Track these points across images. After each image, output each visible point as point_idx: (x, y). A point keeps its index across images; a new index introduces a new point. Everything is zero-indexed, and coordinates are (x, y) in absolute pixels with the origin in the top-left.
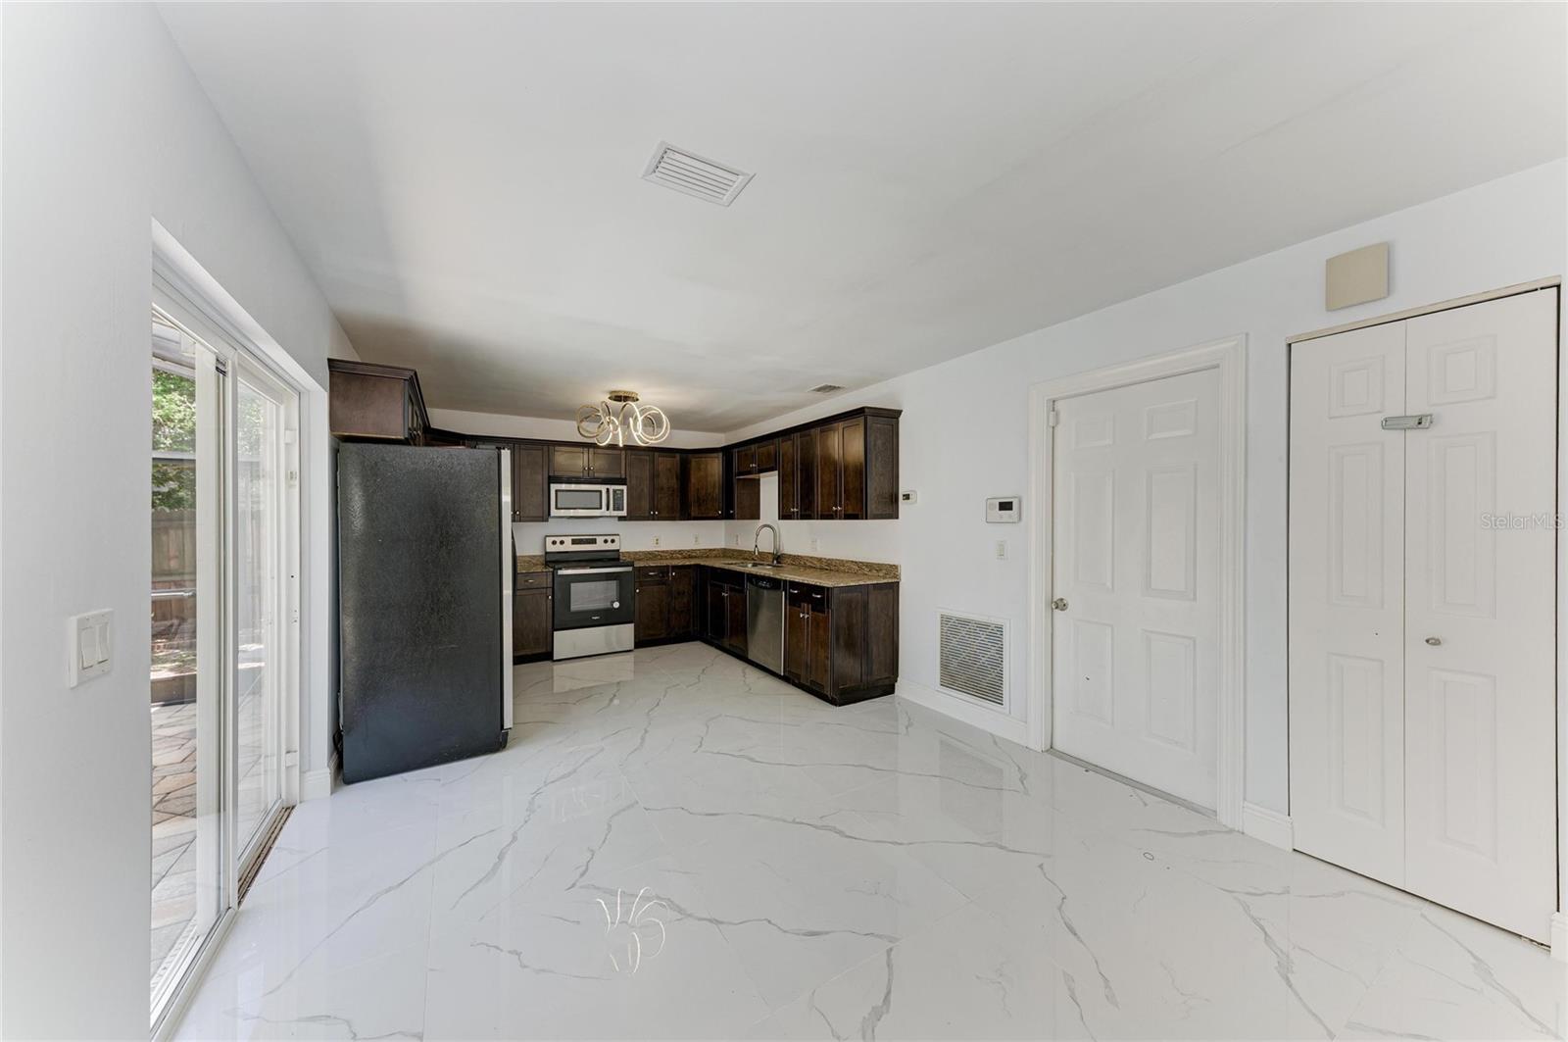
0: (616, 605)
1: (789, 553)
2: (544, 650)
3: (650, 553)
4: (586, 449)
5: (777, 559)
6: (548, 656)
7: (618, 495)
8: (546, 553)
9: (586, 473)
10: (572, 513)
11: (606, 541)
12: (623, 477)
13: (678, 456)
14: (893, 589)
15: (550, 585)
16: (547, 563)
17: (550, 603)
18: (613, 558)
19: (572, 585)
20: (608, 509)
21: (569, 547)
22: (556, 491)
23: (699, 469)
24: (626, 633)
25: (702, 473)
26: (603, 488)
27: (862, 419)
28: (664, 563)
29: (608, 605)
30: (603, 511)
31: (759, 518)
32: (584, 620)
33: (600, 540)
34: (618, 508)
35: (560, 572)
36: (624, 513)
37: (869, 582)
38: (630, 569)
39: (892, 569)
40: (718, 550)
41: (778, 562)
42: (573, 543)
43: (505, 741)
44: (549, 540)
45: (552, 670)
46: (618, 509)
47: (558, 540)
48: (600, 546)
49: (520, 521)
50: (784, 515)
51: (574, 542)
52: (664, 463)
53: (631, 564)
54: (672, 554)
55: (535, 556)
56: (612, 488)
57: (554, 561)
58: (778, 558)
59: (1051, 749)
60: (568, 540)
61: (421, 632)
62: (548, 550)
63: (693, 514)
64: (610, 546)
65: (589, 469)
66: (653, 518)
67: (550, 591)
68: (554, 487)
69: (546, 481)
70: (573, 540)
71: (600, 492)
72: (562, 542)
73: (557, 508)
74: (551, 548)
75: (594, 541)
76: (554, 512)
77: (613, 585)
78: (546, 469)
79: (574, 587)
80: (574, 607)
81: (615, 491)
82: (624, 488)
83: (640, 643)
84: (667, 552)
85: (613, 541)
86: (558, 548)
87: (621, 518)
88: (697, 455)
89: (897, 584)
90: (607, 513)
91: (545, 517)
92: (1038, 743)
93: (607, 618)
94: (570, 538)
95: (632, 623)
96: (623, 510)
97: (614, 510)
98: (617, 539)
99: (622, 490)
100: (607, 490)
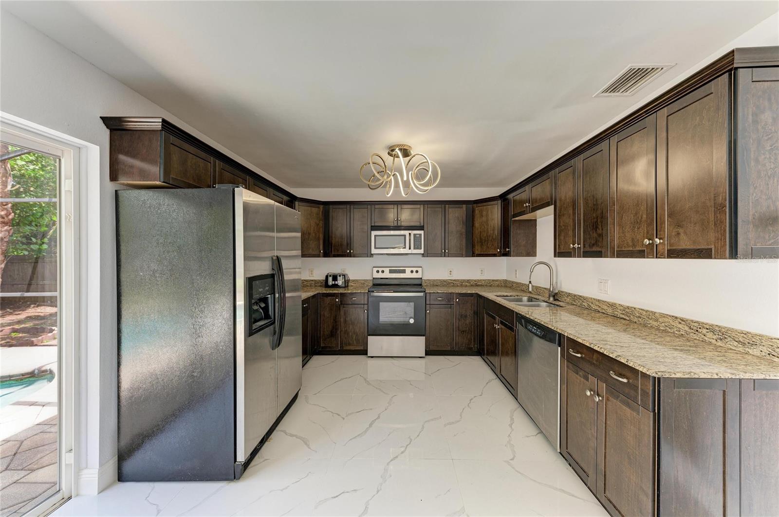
0: (412, 321)
2: (361, 348)
3: (444, 281)
4: (396, 206)
5: (554, 296)
6: (364, 352)
7: (417, 239)
8: (374, 278)
9: (396, 222)
10: (386, 251)
11: (412, 271)
12: (421, 224)
13: (464, 205)
15: (366, 302)
16: (370, 287)
17: (366, 316)
18: (417, 285)
19: (381, 303)
20: (410, 249)
21: (387, 274)
22: (375, 236)
23: (482, 216)
24: (419, 343)
25: (484, 219)
26: (406, 233)
28: (451, 290)
29: (406, 320)
30: (407, 251)
31: (535, 255)
32: (389, 330)
33: (408, 270)
34: (417, 247)
35: (374, 293)
36: (422, 251)
38: (424, 293)
40: (500, 281)
41: (555, 300)
42: (390, 273)
44: (375, 270)
45: (367, 363)
46: (417, 249)
47: (380, 269)
48: (408, 275)
50: (560, 253)
52: (454, 213)
54: (462, 283)
55: (367, 280)
56: (413, 233)
57: (374, 285)
60: (387, 270)
62: (374, 276)
63: (477, 252)
64: (414, 275)
65: (397, 219)
66: (444, 255)
67: (366, 306)
68: (374, 233)
69: (369, 228)
70: (390, 270)
71: (405, 236)
72: (383, 272)
73: (376, 247)
74: (376, 275)
75: (404, 272)
76: (374, 251)
77: (411, 306)
78: (369, 220)
79: (382, 305)
80: (382, 319)
81: (415, 235)
82: (422, 232)
83: (429, 352)
84: (458, 280)
85: (417, 272)
86: (380, 275)
87: (421, 255)
88: (479, 205)
90: (410, 252)
91: (369, 253)
93: (404, 330)
94: (388, 269)
95: (424, 336)
96: (421, 249)
97: (414, 249)
98: (419, 270)
99: (421, 235)
100: (410, 234)
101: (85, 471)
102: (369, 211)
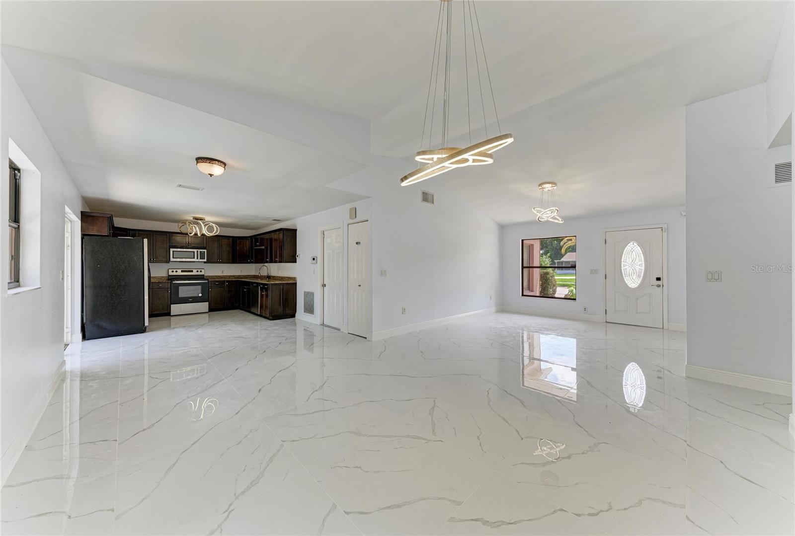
0: (200, 295)
1: (273, 275)
2: (166, 312)
3: (219, 276)
6: (168, 314)
7: (202, 254)
8: (169, 275)
9: (187, 245)
10: (178, 260)
11: (197, 271)
12: (205, 246)
13: (231, 239)
14: (295, 285)
15: (169, 287)
16: (169, 279)
17: (169, 294)
18: (202, 277)
19: (180, 287)
20: (197, 258)
21: (180, 273)
22: (173, 251)
23: (240, 244)
24: (204, 306)
25: (242, 246)
26: (195, 251)
27: (282, 232)
28: (223, 280)
29: (196, 295)
30: (195, 260)
32: (186, 300)
33: (195, 271)
35: (174, 282)
36: (205, 260)
37: (284, 282)
38: (207, 281)
39: (294, 279)
43: (146, 330)
44: (170, 271)
45: (170, 319)
46: (203, 259)
47: (174, 270)
48: (195, 273)
49: (156, 263)
51: (182, 271)
52: (225, 241)
53: (208, 280)
54: (230, 277)
55: (164, 277)
56: (199, 250)
57: (171, 278)
58: (269, 277)
59: (323, 324)
61: (114, 295)
62: (170, 274)
64: (199, 273)
65: (189, 243)
66: (219, 263)
67: (169, 289)
68: (172, 250)
69: (168, 247)
72: (176, 271)
73: (173, 258)
74: (171, 273)
75: (192, 271)
76: (172, 259)
77: (200, 287)
78: (168, 243)
80: (180, 296)
81: (200, 252)
82: (205, 251)
83: (211, 309)
84: (227, 276)
85: (201, 271)
86: (175, 273)
87: (205, 262)
89: (296, 283)
90: (197, 260)
91: (168, 261)
92: (319, 322)
93: (195, 300)
94: (180, 270)
95: (207, 302)
96: (204, 259)
97: (200, 259)
98: (203, 270)
99: (204, 252)
100: (197, 251)
101: (74, 335)
102: (168, 237)
